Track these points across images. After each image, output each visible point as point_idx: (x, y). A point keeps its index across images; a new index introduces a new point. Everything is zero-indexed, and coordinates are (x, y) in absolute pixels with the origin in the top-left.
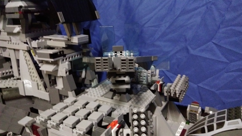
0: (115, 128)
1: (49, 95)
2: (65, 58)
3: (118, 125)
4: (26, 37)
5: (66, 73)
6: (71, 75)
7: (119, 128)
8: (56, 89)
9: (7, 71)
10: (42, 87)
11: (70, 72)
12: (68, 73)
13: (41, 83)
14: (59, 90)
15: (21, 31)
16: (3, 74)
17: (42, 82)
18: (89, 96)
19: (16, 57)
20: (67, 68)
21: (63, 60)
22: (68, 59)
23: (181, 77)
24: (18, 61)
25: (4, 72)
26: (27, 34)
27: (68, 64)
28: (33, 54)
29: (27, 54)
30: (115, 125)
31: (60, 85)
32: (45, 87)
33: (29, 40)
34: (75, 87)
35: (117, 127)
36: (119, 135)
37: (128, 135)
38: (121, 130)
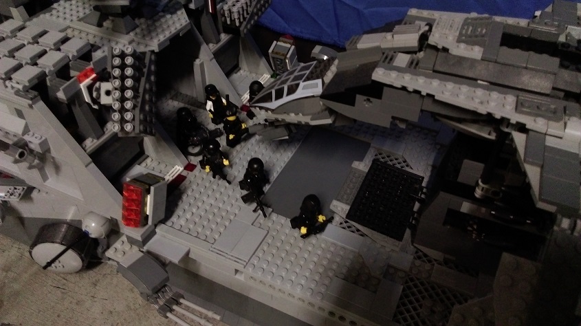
0: (87, 82)
30: (86, 76)
36: (95, 94)
37: (108, 93)
38: (97, 85)
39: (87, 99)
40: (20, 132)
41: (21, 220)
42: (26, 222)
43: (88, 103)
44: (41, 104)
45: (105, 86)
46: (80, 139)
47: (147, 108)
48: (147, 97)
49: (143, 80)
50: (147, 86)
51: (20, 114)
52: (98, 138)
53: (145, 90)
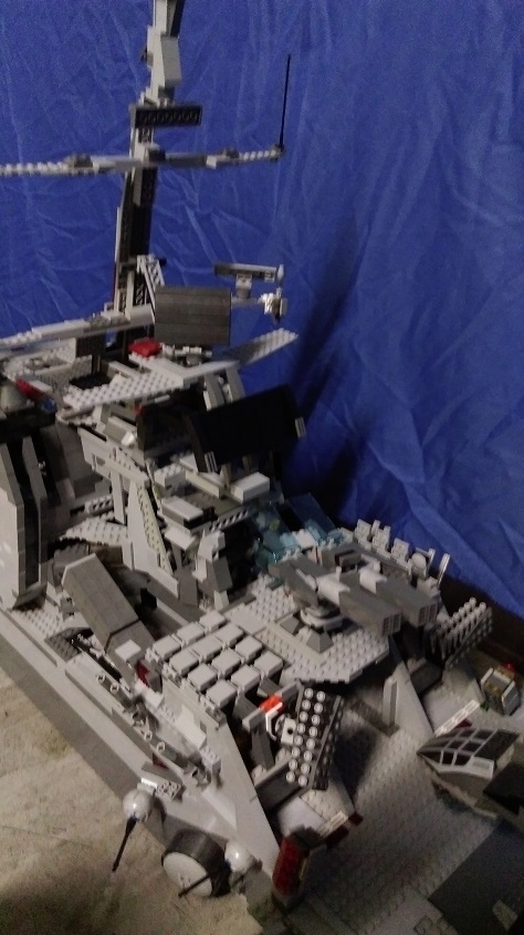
0: (272, 712)
1: (179, 586)
2: (214, 524)
3: (280, 705)
4: (145, 458)
5: (214, 555)
6: (224, 559)
7: (281, 712)
8: (192, 578)
9: (102, 500)
10: (166, 564)
11: (222, 553)
12: (217, 556)
13: (165, 556)
14: (197, 581)
15: (136, 444)
16: (95, 506)
17: (169, 553)
18: (253, 613)
19: (122, 486)
20: (217, 546)
21: (211, 528)
22: (220, 526)
23: (477, 605)
24: (126, 495)
25: (95, 502)
26: (147, 453)
27: (220, 540)
28: (155, 495)
29: (145, 493)
30: (273, 705)
31: (200, 573)
32: (174, 567)
33: (151, 466)
34: (229, 583)
35: (278, 710)
36: (277, 728)
37: (290, 732)
38: (282, 718)
39: (268, 727)
40: (199, 746)
41: (163, 815)
42: (167, 819)
43: (268, 734)
44: (226, 727)
45: (289, 723)
46: (250, 766)
47: (325, 760)
48: (327, 749)
49: (327, 729)
50: (330, 736)
51: (203, 728)
52: (268, 769)
53: (327, 742)
